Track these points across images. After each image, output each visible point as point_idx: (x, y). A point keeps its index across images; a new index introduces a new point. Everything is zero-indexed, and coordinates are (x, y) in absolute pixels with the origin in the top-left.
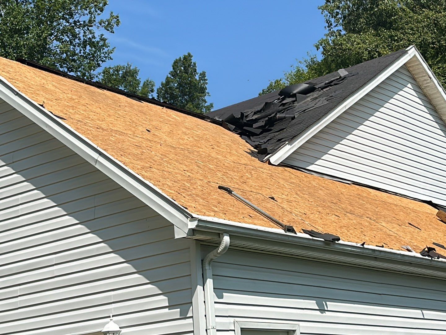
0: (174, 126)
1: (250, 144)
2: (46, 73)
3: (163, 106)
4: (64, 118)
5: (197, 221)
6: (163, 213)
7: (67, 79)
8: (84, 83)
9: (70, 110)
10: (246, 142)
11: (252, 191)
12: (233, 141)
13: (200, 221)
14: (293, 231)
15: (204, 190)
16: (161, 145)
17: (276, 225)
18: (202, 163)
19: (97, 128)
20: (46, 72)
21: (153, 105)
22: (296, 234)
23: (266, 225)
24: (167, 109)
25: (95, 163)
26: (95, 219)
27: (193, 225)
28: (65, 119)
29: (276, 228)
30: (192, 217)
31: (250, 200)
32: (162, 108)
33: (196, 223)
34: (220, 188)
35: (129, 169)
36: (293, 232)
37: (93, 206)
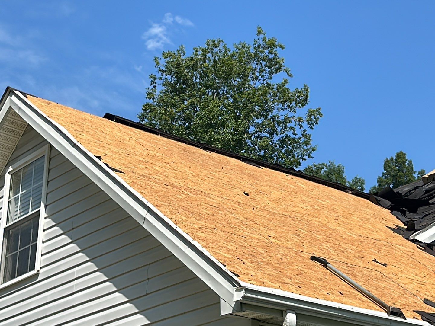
0: (292, 193)
1: (401, 221)
2: (137, 131)
3: (290, 173)
4: (122, 171)
5: (244, 291)
6: (209, 281)
7: (165, 138)
8: (186, 143)
9: (139, 166)
10: (397, 218)
11: (366, 268)
12: (374, 216)
13: (247, 290)
14: (401, 315)
15: (284, 259)
16: (253, 209)
17: (378, 307)
18: (305, 232)
19: (166, 184)
20: (139, 130)
21: (276, 172)
22: (406, 319)
23: (362, 305)
24: (293, 177)
25: (143, 222)
26: (147, 294)
27: (238, 296)
28: (123, 173)
29: (375, 309)
30: (240, 286)
31: (355, 276)
32: (288, 175)
33: (242, 293)
34: (313, 258)
35: (178, 227)
36: (400, 317)
37: (147, 279)
